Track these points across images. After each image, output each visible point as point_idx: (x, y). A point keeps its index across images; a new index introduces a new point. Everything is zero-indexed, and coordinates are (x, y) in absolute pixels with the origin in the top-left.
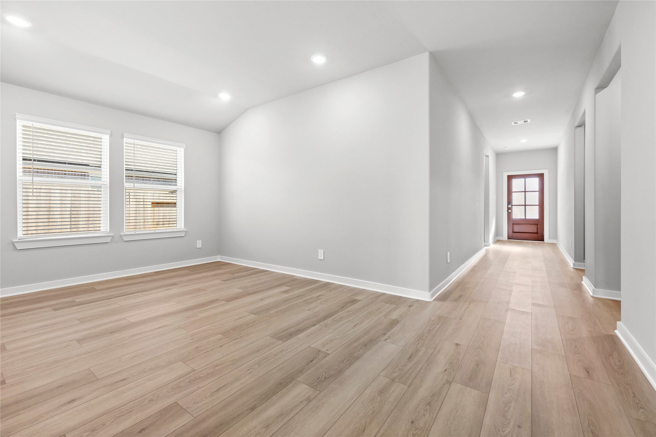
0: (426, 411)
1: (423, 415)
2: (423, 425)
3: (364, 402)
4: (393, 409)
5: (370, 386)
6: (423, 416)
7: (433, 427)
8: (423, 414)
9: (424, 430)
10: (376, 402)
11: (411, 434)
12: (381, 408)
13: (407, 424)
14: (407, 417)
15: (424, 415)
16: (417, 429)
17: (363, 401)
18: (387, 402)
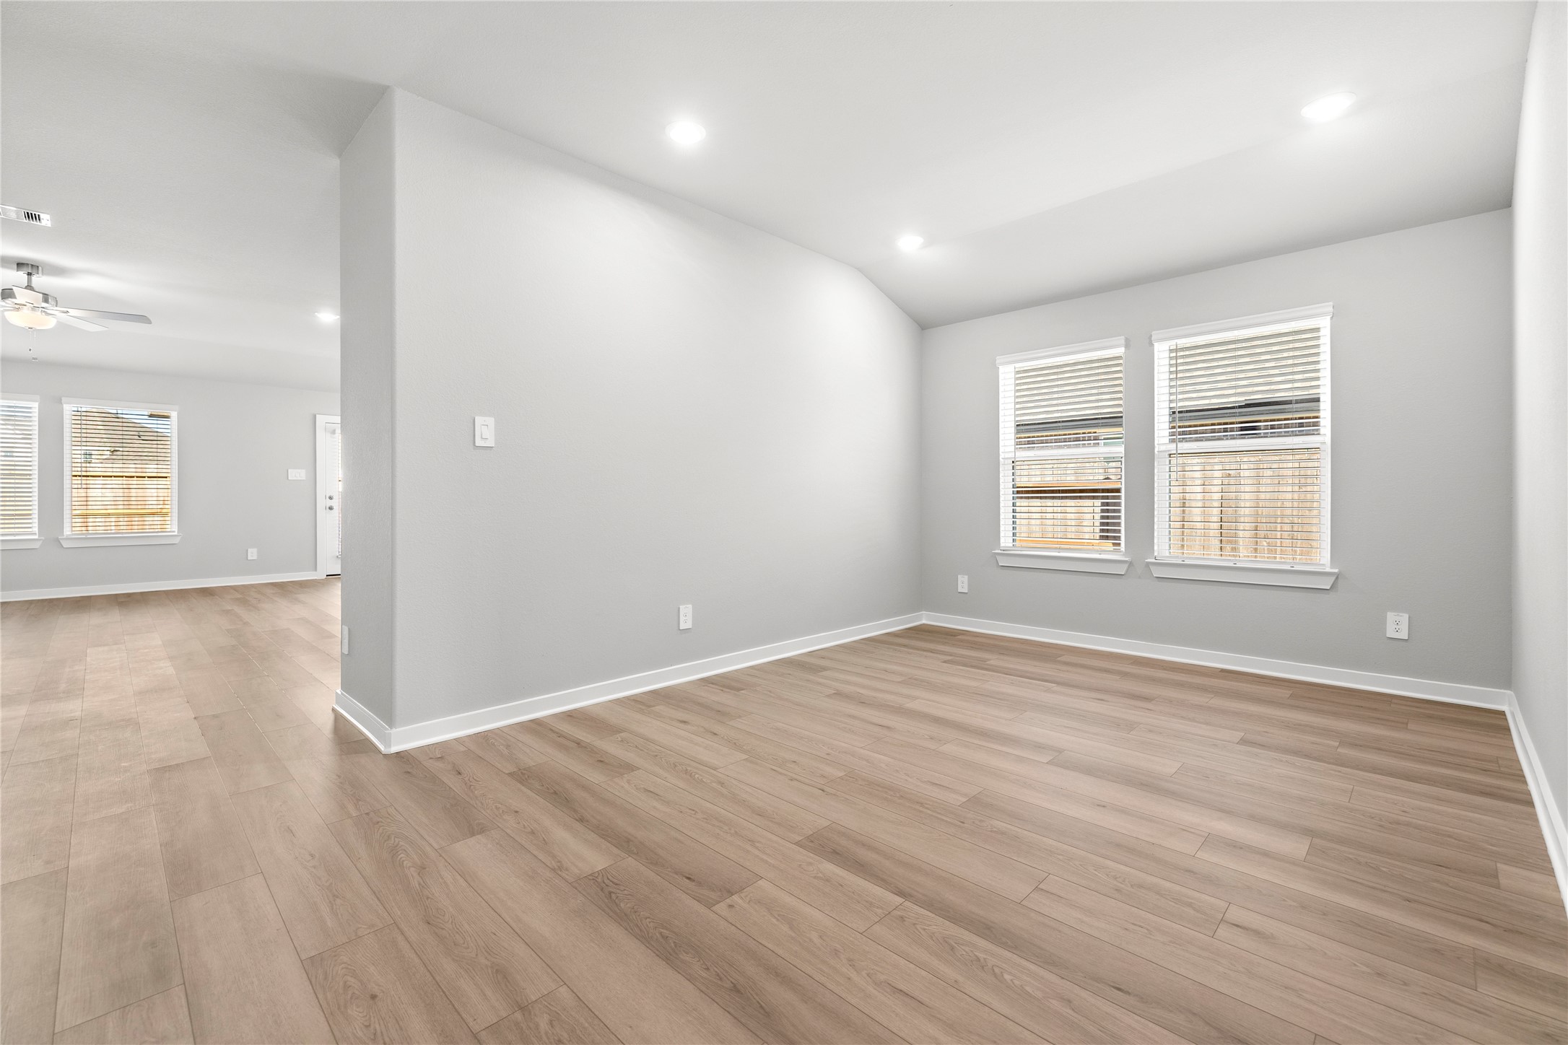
0: (372, 1037)
1: (370, 1025)
2: (349, 1011)
3: (494, 936)
4: (432, 976)
5: (534, 955)
6: (367, 1024)
7: (328, 1028)
8: (372, 1027)
9: (339, 1008)
10: (477, 955)
11: (353, 985)
12: (456, 958)
13: (380, 986)
14: (393, 992)
15: (368, 1027)
16: (351, 998)
17: (499, 935)
18: (463, 973)
